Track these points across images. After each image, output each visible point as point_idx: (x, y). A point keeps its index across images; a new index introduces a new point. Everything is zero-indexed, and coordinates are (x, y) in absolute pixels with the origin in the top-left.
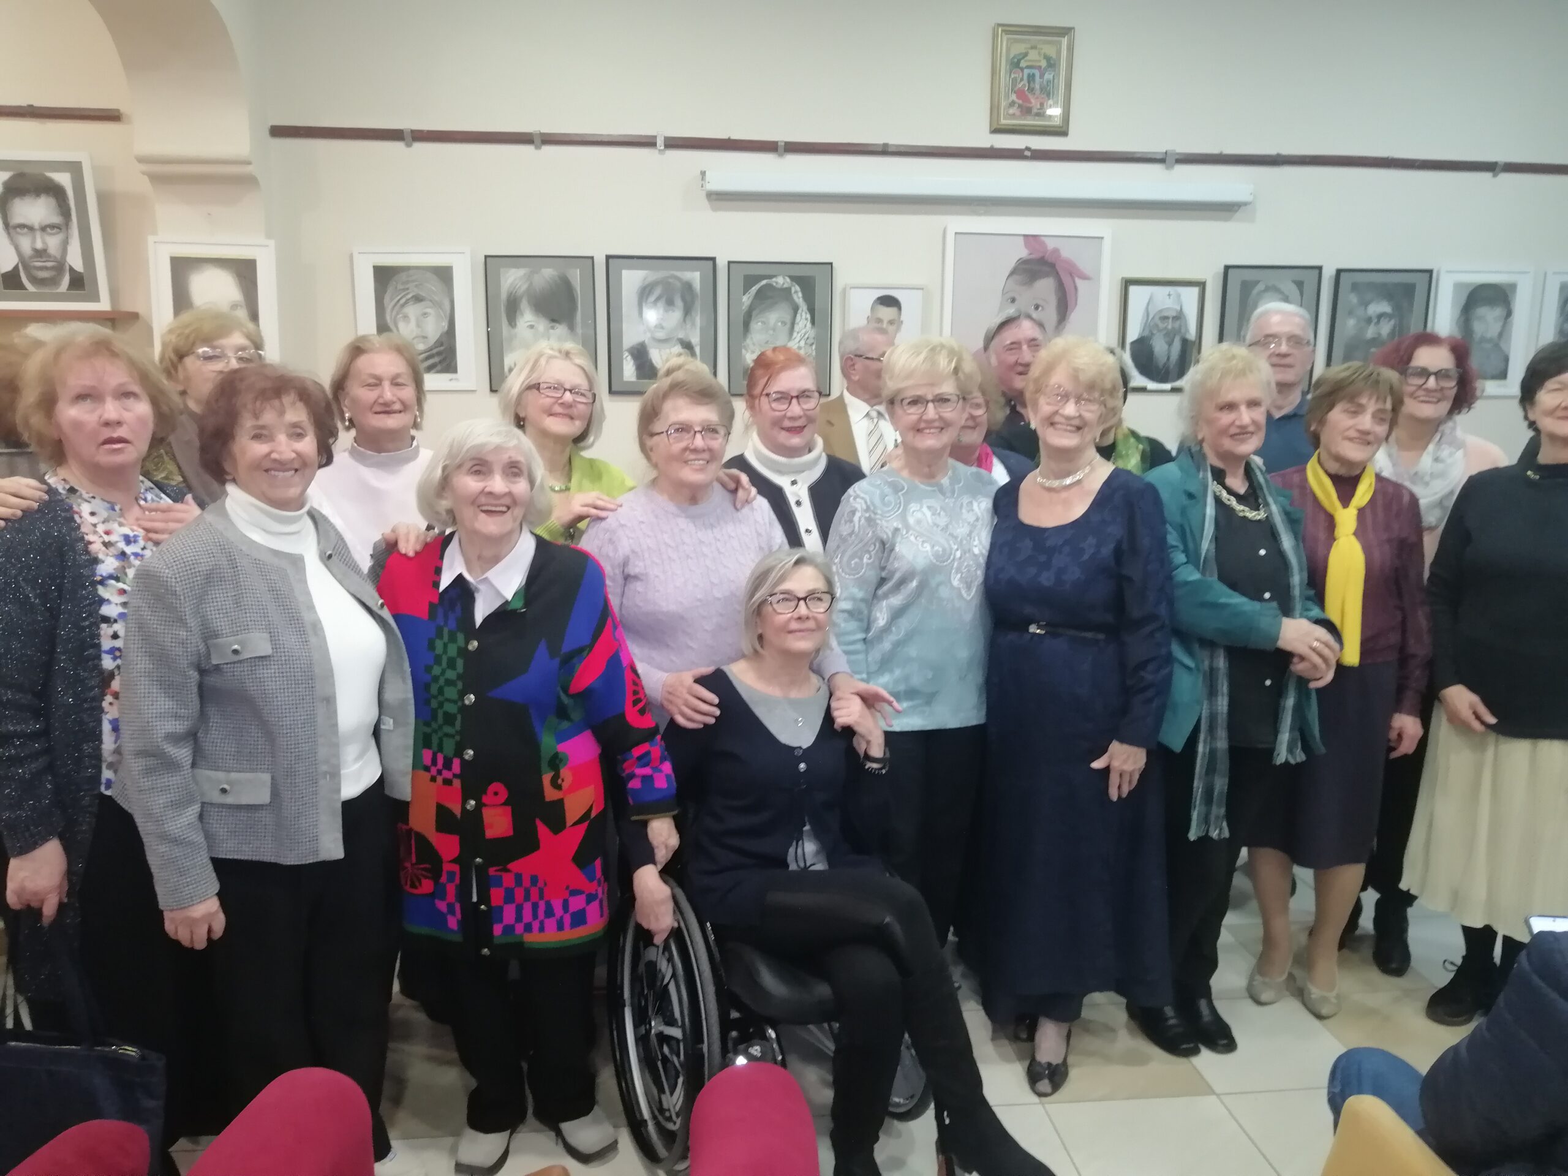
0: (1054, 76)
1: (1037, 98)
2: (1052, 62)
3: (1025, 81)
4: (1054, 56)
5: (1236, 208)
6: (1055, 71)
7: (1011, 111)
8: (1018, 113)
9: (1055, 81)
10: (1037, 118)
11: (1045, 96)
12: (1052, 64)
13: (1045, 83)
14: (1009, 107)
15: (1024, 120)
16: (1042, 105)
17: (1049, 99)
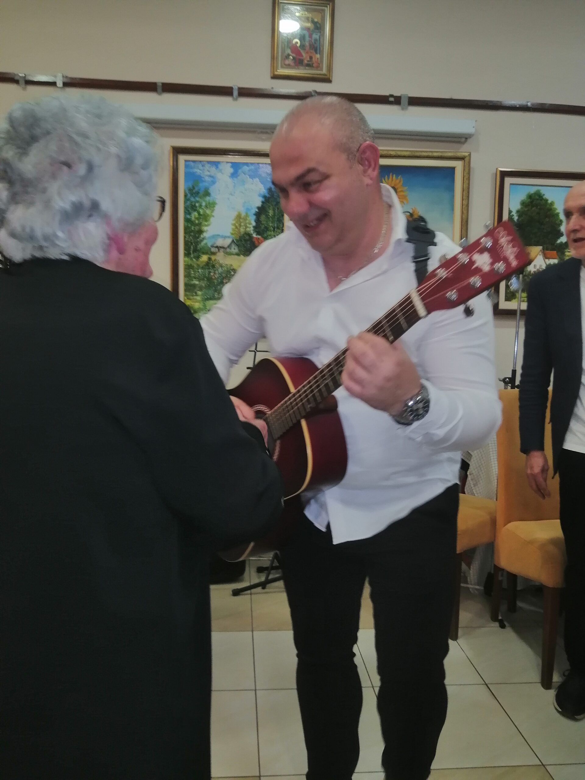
0: (320, 37)
1: (307, 53)
2: (319, 26)
3: (297, 40)
4: (320, 22)
5: (463, 140)
6: (320, 32)
7: (287, 62)
8: (292, 63)
9: (321, 40)
10: (307, 68)
11: (313, 51)
12: (318, 27)
13: (313, 41)
14: (285, 59)
15: (298, 69)
16: (311, 58)
17: (317, 53)
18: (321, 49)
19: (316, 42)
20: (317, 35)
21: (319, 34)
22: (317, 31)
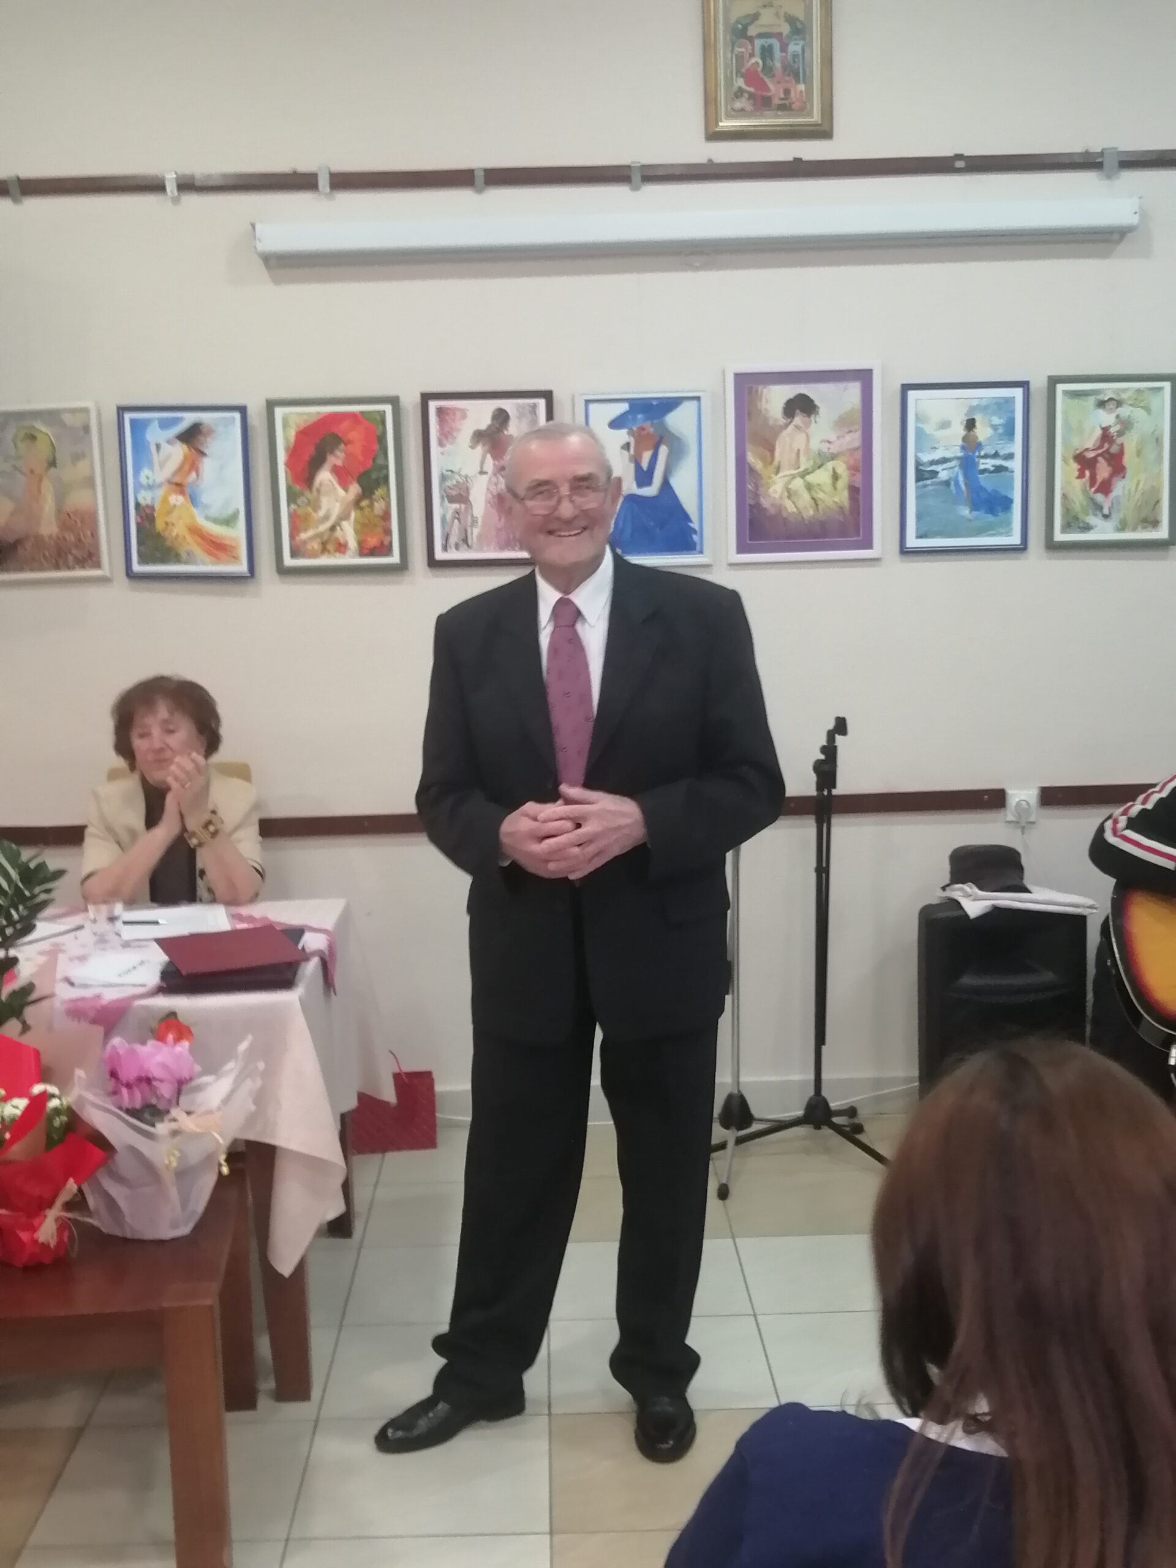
0: (802, 47)
1: (779, 82)
2: (799, 26)
3: (757, 59)
4: (802, 17)
5: (1116, 237)
6: (804, 39)
7: (738, 105)
8: (748, 107)
9: (806, 54)
10: (780, 113)
11: (791, 78)
12: (799, 29)
13: (789, 58)
14: (733, 101)
15: (762, 116)
16: (787, 92)
17: (798, 81)
18: (808, 73)
19: (796, 60)
20: (796, 44)
21: (801, 43)
22: (795, 37)
